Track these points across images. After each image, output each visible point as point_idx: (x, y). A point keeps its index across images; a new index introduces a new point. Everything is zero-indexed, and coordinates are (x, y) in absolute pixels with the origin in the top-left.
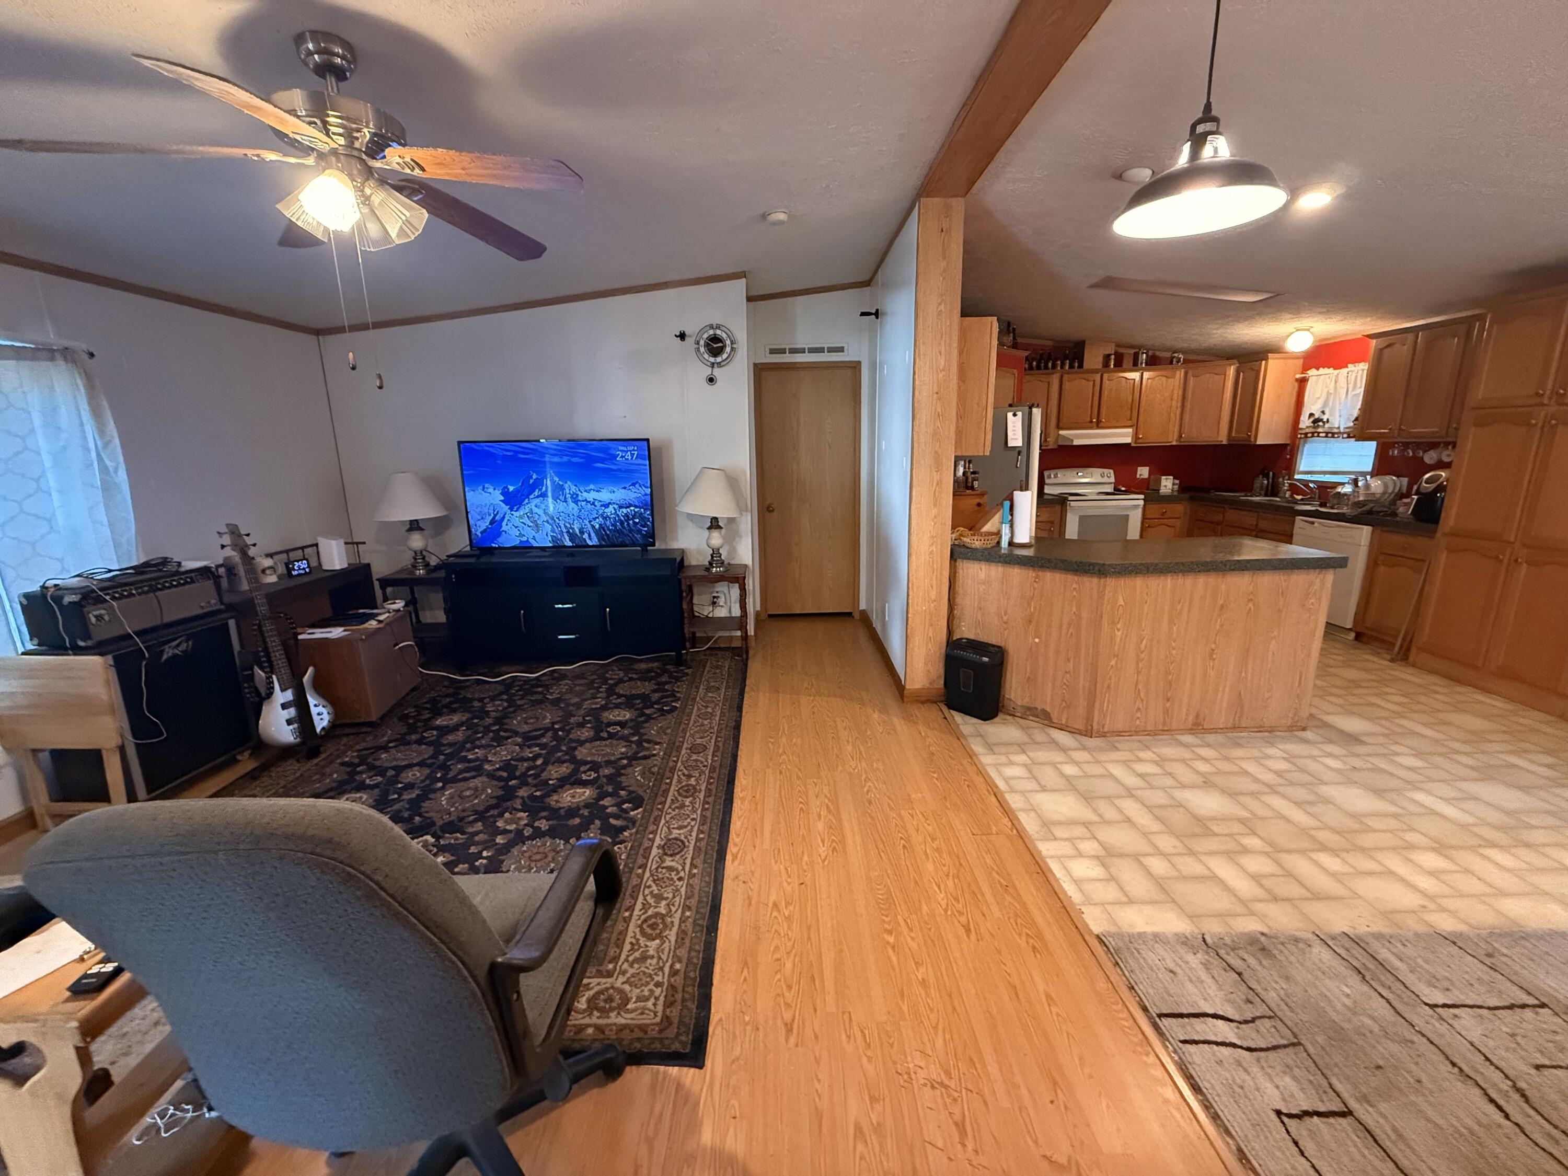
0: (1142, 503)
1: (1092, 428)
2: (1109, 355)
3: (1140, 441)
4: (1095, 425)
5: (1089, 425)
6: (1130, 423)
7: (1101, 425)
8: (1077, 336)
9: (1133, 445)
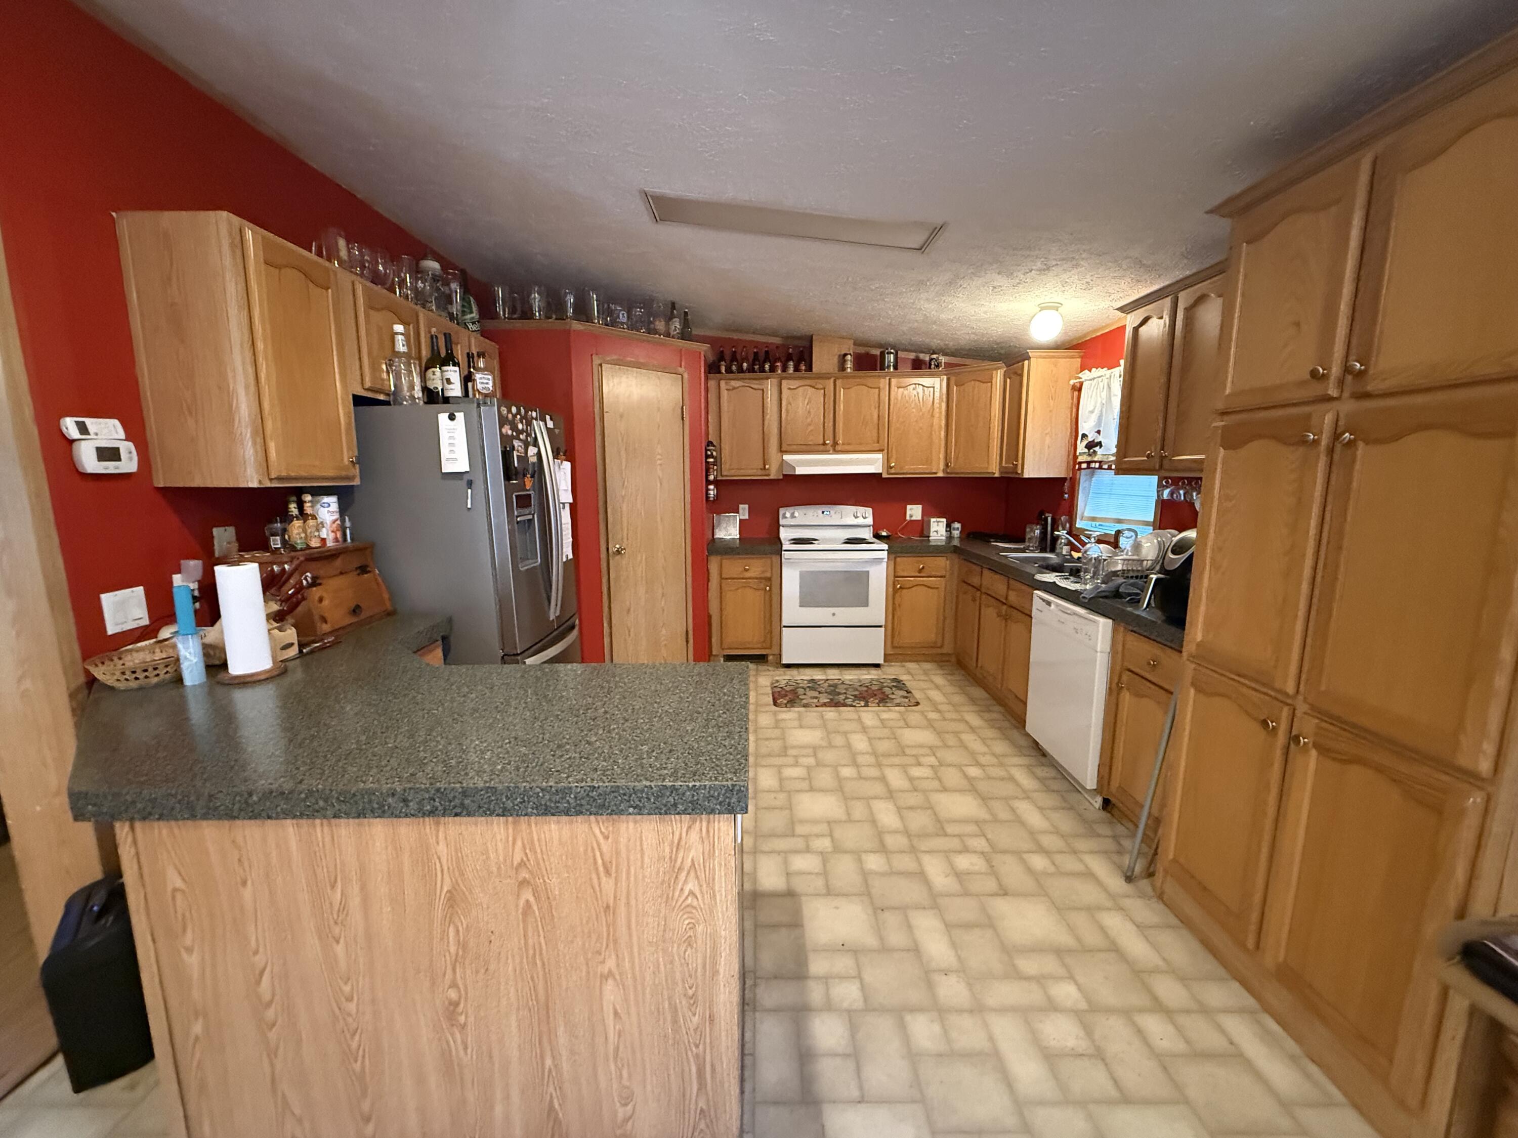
0: (884, 555)
1: (826, 452)
2: (845, 355)
3: (893, 471)
4: (829, 447)
5: (821, 448)
6: (876, 446)
7: (838, 448)
8: (800, 327)
9: (885, 476)
